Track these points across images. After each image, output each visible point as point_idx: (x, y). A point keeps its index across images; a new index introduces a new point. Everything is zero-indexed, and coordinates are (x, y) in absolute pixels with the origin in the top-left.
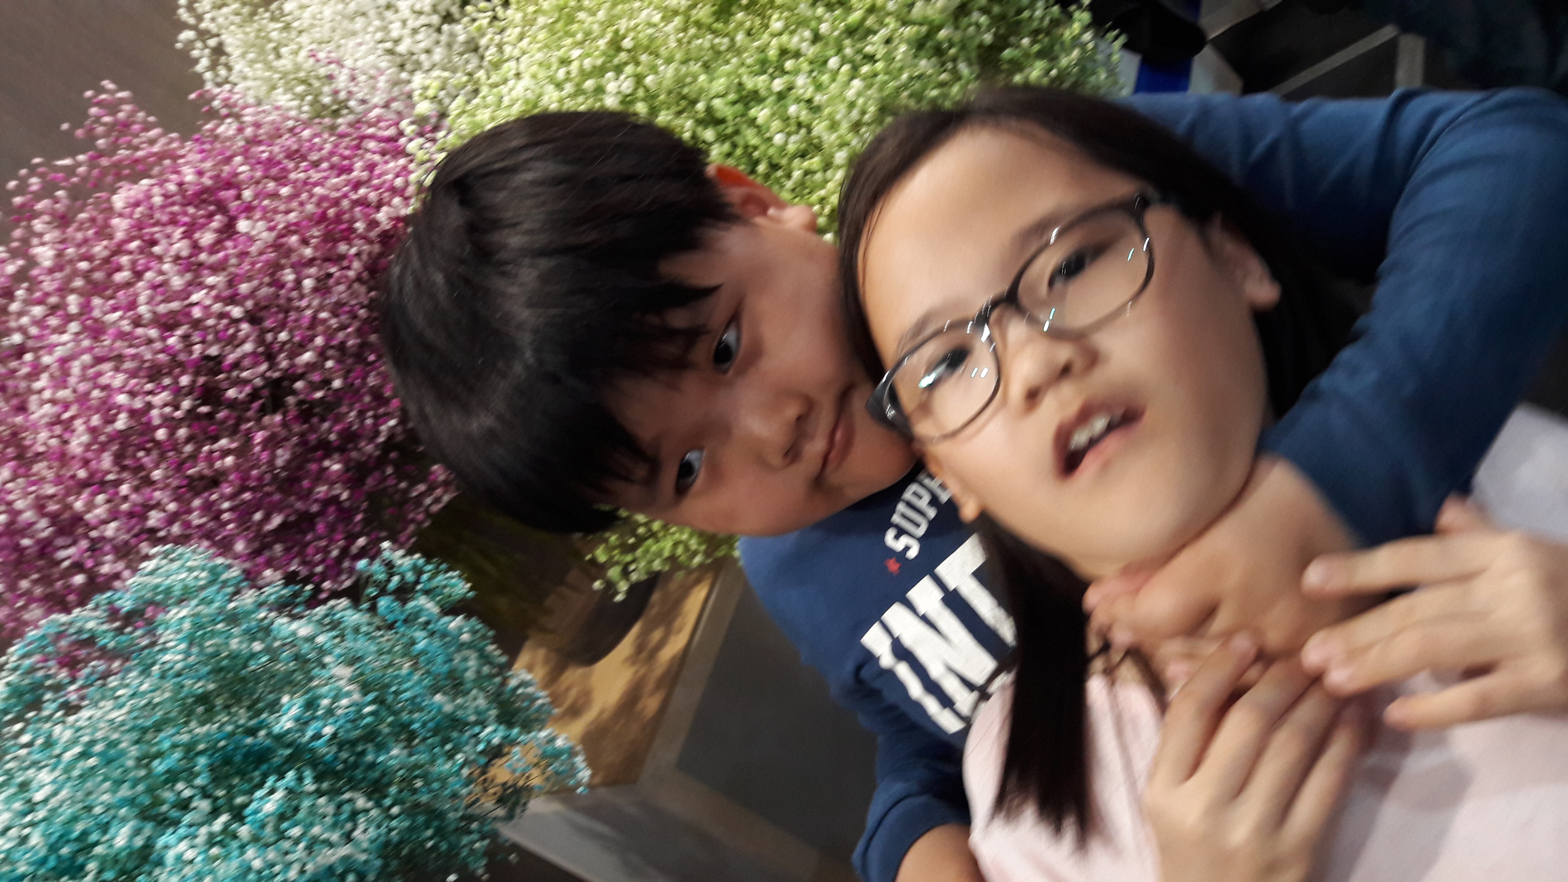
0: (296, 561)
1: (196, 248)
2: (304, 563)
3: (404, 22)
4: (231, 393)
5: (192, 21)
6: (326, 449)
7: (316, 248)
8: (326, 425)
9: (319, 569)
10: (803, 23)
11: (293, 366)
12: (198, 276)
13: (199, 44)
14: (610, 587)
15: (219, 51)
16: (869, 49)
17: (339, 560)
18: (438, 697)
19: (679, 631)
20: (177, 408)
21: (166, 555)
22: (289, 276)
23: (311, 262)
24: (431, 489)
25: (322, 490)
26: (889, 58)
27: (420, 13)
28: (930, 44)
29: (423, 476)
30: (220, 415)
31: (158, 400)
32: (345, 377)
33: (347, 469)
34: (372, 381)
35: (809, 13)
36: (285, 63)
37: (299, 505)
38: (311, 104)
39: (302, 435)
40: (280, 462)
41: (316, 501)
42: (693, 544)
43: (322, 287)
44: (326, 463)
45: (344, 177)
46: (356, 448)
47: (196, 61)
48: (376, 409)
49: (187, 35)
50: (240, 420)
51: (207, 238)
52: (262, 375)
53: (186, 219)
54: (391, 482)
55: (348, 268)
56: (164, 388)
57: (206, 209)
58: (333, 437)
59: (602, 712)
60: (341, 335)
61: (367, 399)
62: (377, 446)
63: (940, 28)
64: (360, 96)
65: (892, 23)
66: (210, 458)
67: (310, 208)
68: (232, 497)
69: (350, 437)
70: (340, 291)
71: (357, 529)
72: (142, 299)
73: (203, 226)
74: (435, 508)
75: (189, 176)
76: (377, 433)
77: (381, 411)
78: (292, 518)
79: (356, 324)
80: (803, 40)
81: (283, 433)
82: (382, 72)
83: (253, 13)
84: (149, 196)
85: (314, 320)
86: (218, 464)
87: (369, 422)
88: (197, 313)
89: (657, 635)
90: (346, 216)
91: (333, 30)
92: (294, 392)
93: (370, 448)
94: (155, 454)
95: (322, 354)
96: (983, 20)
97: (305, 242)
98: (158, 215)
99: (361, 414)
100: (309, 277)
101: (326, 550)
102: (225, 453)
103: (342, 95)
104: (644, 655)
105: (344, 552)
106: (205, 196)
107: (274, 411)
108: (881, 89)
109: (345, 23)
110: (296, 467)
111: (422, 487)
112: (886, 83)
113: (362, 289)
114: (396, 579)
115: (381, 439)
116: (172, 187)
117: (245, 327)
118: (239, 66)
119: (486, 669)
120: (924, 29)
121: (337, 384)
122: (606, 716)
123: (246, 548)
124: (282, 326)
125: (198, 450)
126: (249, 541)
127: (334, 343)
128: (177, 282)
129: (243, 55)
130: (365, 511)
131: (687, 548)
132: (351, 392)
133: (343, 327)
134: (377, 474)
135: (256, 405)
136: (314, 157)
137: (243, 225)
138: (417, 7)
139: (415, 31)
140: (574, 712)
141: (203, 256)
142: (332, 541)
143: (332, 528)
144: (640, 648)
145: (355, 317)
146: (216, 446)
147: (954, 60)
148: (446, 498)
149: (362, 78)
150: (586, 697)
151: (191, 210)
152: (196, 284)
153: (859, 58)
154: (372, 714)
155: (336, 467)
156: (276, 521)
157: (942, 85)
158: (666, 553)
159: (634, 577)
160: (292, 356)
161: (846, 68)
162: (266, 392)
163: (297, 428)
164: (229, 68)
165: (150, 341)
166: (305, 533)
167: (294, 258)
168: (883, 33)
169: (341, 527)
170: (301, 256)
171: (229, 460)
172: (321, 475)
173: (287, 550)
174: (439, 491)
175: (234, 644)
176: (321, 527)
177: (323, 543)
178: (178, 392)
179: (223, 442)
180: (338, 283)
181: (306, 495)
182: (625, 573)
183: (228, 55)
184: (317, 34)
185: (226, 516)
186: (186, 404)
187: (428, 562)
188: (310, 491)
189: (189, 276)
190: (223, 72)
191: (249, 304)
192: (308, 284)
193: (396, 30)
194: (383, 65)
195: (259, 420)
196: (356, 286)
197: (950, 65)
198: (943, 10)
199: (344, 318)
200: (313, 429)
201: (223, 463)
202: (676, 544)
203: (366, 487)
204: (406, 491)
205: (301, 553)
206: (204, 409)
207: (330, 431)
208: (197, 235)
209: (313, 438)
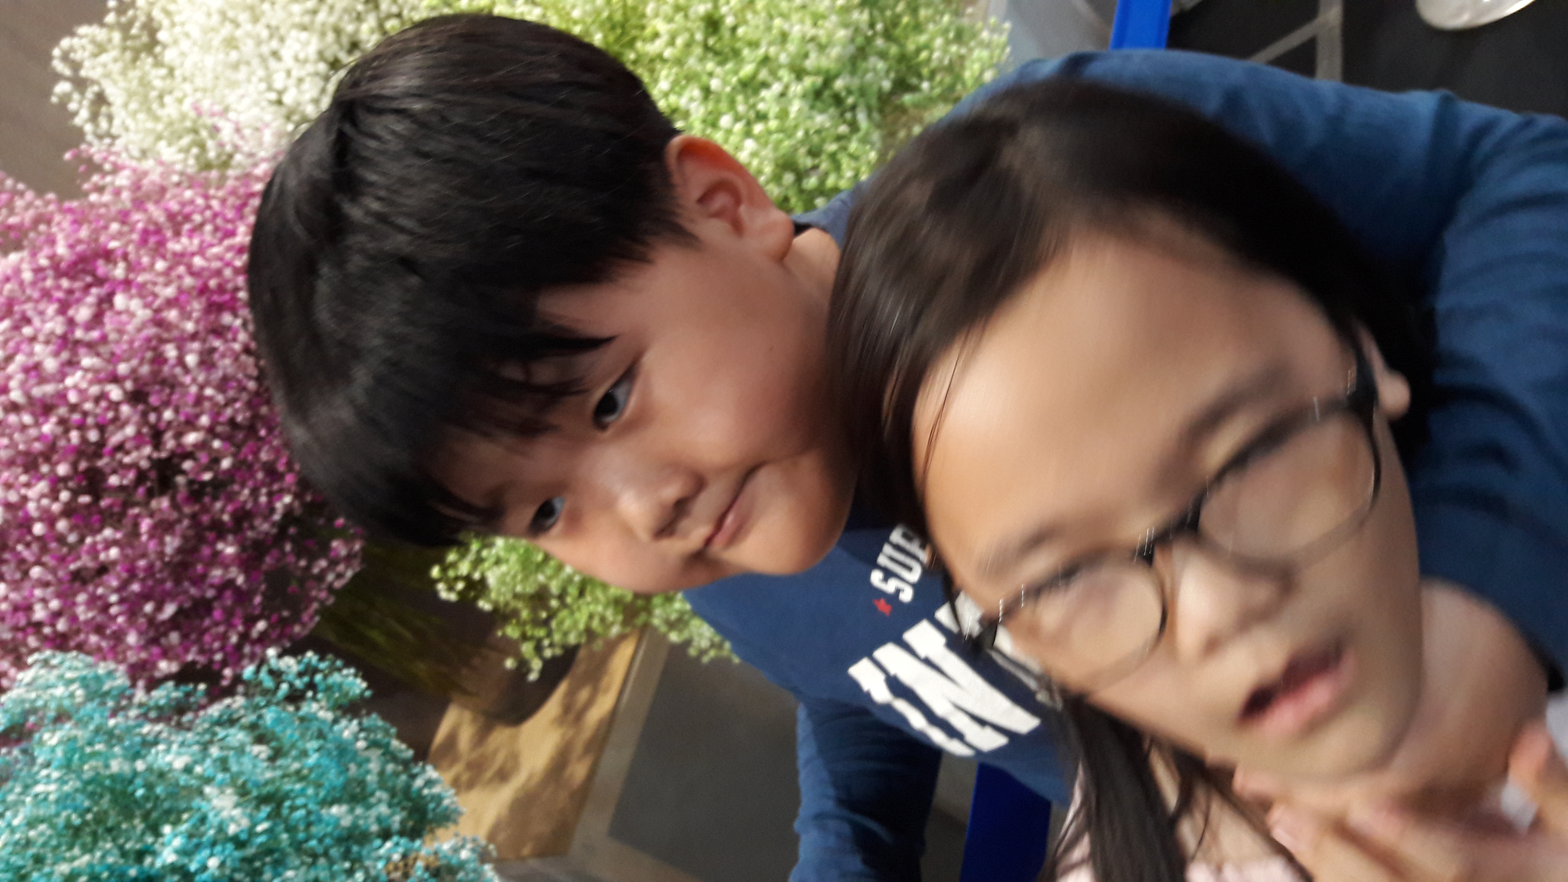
0: (194, 649)
1: (71, 323)
2: (202, 651)
3: (289, 73)
4: (114, 480)
5: (67, 72)
6: (220, 531)
7: (197, 322)
8: (218, 505)
9: (218, 657)
10: (691, 78)
11: (180, 445)
12: (74, 353)
13: (76, 96)
14: (523, 666)
15: (101, 99)
16: (761, 106)
17: (239, 647)
18: (335, 810)
19: (607, 690)
20: (56, 499)
21: (46, 663)
22: (171, 351)
23: (194, 337)
24: (333, 563)
25: (217, 573)
26: (783, 115)
27: (306, 61)
28: (827, 94)
29: (324, 550)
30: (104, 503)
31: (32, 493)
32: (235, 455)
33: (243, 548)
34: (264, 456)
35: (699, 68)
36: (170, 110)
37: (193, 591)
38: (197, 158)
39: (194, 517)
40: (169, 550)
41: (212, 586)
42: (609, 614)
43: (207, 361)
44: (220, 546)
45: (227, 242)
46: (252, 527)
47: (75, 114)
48: (270, 485)
49: (62, 88)
50: (126, 505)
51: (83, 313)
52: (149, 458)
53: (59, 294)
54: (291, 559)
55: (234, 340)
56: (41, 477)
57: (83, 280)
58: (226, 518)
59: (530, 778)
60: (229, 412)
61: (260, 475)
62: (274, 524)
63: (837, 76)
64: (246, 149)
65: (785, 75)
66: (94, 552)
67: (188, 281)
68: (118, 590)
69: (242, 517)
70: (225, 365)
71: (257, 612)
72: (13, 384)
73: (79, 301)
74: (338, 584)
75: (61, 249)
76: (272, 510)
77: (276, 487)
78: (187, 605)
79: (245, 396)
80: (692, 100)
81: (175, 515)
82: (267, 125)
83: (135, 59)
84: (17, 271)
85: (199, 400)
86: (102, 556)
87: (263, 499)
88: (73, 397)
89: (584, 694)
90: (230, 286)
91: (217, 78)
92: (183, 472)
93: (265, 527)
94: (35, 547)
95: (211, 431)
96: (881, 65)
97: (186, 315)
98: (29, 291)
99: (255, 492)
100: (191, 351)
101: (224, 637)
102: (108, 544)
103: (229, 148)
104: (571, 717)
105: (244, 637)
106: (80, 266)
107: (162, 493)
108: (776, 148)
109: (229, 73)
110: (188, 551)
111: (323, 563)
112: (780, 141)
113: (249, 361)
114: (284, 687)
115: (277, 517)
116: (43, 262)
117: (125, 409)
118: (120, 116)
119: (390, 767)
120: (819, 80)
121: (226, 463)
122: (536, 780)
123: (139, 640)
124: (166, 404)
125: (81, 540)
126: (141, 633)
127: (222, 419)
128: (51, 365)
129: (126, 105)
130: (264, 595)
131: (603, 619)
132: (243, 469)
133: (229, 402)
134: (275, 552)
135: (141, 490)
136: (197, 218)
137: (120, 301)
138: (302, 56)
139: (300, 81)
140: (503, 776)
141: (79, 334)
142: (231, 626)
143: (229, 614)
144: (567, 707)
145: (243, 389)
146: (99, 538)
147: (853, 108)
148: (349, 574)
149: (247, 132)
150: (514, 759)
151: (65, 283)
152: (72, 364)
153: (752, 115)
154: (265, 832)
155: (230, 550)
156: (170, 610)
157: (839, 138)
158: (582, 626)
159: (548, 653)
160: (179, 435)
161: (739, 127)
162: (153, 475)
163: (187, 510)
164: (110, 118)
165: (24, 428)
166: (202, 618)
167: (175, 333)
168: (777, 88)
169: (239, 612)
170: (183, 331)
171: (114, 552)
172: (216, 558)
173: (185, 636)
174: (341, 568)
175: (116, 766)
176: (217, 614)
177: (221, 629)
178: (57, 483)
179: (108, 533)
180: (223, 356)
181: (200, 580)
182: (539, 649)
183: (109, 104)
184: (199, 82)
185: (114, 610)
186: (64, 496)
187: (322, 659)
188: (204, 576)
189: (65, 355)
190: (103, 124)
191: (129, 385)
192: (191, 360)
193: (279, 81)
194: (268, 117)
195: (146, 504)
196: (244, 358)
197: (848, 116)
198: (839, 59)
199: (231, 393)
200: (205, 510)
201: (108, 556)
202: (591, 617)
203: (264, 567)
204: (308, 568)
205: (199, 641)
206: (85, 499)
207: (222, 511)
208: (71, 312)
209: (205, 519)
